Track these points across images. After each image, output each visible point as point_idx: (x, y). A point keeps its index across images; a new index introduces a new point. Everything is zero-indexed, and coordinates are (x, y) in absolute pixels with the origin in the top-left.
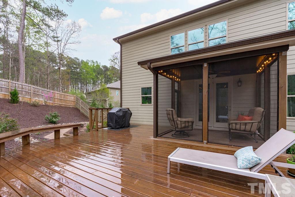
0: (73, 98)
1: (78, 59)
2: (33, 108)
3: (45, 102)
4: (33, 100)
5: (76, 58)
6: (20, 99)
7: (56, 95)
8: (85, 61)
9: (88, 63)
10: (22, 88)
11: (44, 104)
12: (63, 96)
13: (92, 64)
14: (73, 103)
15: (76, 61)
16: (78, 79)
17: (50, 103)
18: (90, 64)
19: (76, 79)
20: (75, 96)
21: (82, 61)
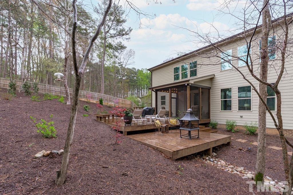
0: (129, 102)
1: (135, 69)
2: (109, 108)
3: (114, 105)
4: (109, 104)
5: (133, 68)
6: (104, 104)
7: (120, 100)
8: (140, 70)
9: (143, 71)
10: (104, 97)
11: (114, 106)
12: (124, 101)
13: (146, 72)
14: (129, 105)
15: (134, 71)
16: (135, 85)
17: (117, 105)
18: (144, 72)
19: (133, 86)
20: (130, 101)
21: (138, 70)
